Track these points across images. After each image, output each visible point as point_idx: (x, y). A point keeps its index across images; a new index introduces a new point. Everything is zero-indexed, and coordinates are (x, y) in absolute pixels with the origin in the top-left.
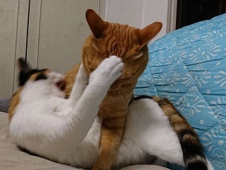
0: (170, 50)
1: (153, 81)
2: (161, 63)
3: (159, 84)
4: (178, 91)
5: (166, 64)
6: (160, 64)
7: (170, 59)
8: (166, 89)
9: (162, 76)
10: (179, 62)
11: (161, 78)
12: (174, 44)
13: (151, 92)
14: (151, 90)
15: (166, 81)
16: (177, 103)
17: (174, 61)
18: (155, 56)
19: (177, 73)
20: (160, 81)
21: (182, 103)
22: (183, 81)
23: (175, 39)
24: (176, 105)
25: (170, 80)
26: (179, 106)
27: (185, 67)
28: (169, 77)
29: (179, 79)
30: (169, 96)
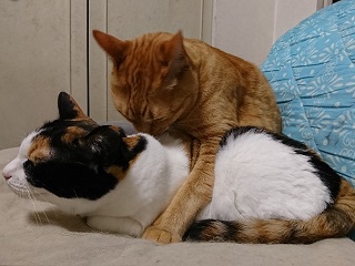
0: (326, 37)
1: (298, 91)
2: (311, 60)
3: (308, 94)
4: (338, 104)
5: (320, 61)
6: (310, 63)
7: (327, 53)
8: (319, 101)
9: (314, 82)
10: (342, 58)
11: (312, 85)
12: (334, 28)
14: (293, 106)
15: (319, 90)
16: (335, 124)
17: (333, 57)
18: (302, 49)
19: (339, 76)
20: (310, 91)
21: (343, 123)
22: (348, 87)
23: (334, 18)
24: (333, 127)
25: (326, 88)
26: (337, 128)
27: (352, 66)
28: (325, 83)
29: (340, 85)
30: (323, 113)
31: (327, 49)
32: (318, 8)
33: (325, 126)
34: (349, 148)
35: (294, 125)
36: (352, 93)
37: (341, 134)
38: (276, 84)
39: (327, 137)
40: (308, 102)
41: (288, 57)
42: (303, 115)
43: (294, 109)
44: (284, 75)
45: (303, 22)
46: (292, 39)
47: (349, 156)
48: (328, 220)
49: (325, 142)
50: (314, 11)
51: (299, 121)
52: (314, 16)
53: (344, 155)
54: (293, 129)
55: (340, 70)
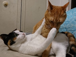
0: (70, 16)
2: (67, 20)
3: (67, 27)
4: (73, 30)
5: (69, 21)
6: (67, 21)
7: (70, 19)
8: (69, 29)
9: (68, 25)
10: (73, 20)
12: (71, 14)
13: (64, 30)
15: (69, 27)
19: (73, 24)
21: (74, 34)
23: (71, 12)
25: (70, 26)
27: (75, 22)
29: (73, 26)
31: (70, 18)
32: (68, 10)
36: (75, 27)
55: (73, 22)
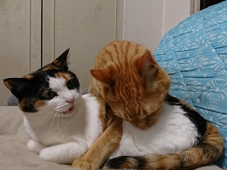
0: (196, 33)
1: (179, 67)
2: (187, 47)
3: (186, 69)
4: (205, 75)
5: (193, 48)
6: (186, 49)
7: (197, 42)
8: (193, 74)
9: (189, 61)
10: (207, 45)
11: (189, 63)
12: (201, 26)
14: (177, 77)
15: (193, 66)
16: (204, 88)
17: (201, 45)
18: (181, 40)
19: (205, 57)
20: (187, 67)
21: (209, 88)
22: (211, 65)
23: (201, 20)
24: (203, 91)
25: (197, 65)
26: (206, 91)
27: (213, 50)
28: (197, 62)
29: (206, 63)
30: (195, 81)
31: (197, 40)
32: (191, 14)
33: (197, 90)
34: (214, 104)
35: (177, 90)
37: (208, 95)
38: (165, 63)
39: (199, 97)
40: (186, 74)
41: (172, 45)
42: (183, 83)
43: (177, 79)
44: (170, 57)
45: (181, 23)
46: (175, 33)
47: (214, 109)
48: (204, 153)
49: (198, 100)
50: (188, 15)
51: (181, 87)
52: (188, 19)
53: (211, 109)
54: (176, 92)
55: (206, 53)
